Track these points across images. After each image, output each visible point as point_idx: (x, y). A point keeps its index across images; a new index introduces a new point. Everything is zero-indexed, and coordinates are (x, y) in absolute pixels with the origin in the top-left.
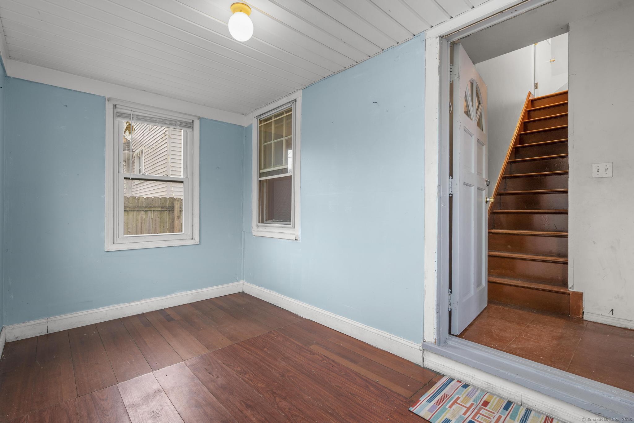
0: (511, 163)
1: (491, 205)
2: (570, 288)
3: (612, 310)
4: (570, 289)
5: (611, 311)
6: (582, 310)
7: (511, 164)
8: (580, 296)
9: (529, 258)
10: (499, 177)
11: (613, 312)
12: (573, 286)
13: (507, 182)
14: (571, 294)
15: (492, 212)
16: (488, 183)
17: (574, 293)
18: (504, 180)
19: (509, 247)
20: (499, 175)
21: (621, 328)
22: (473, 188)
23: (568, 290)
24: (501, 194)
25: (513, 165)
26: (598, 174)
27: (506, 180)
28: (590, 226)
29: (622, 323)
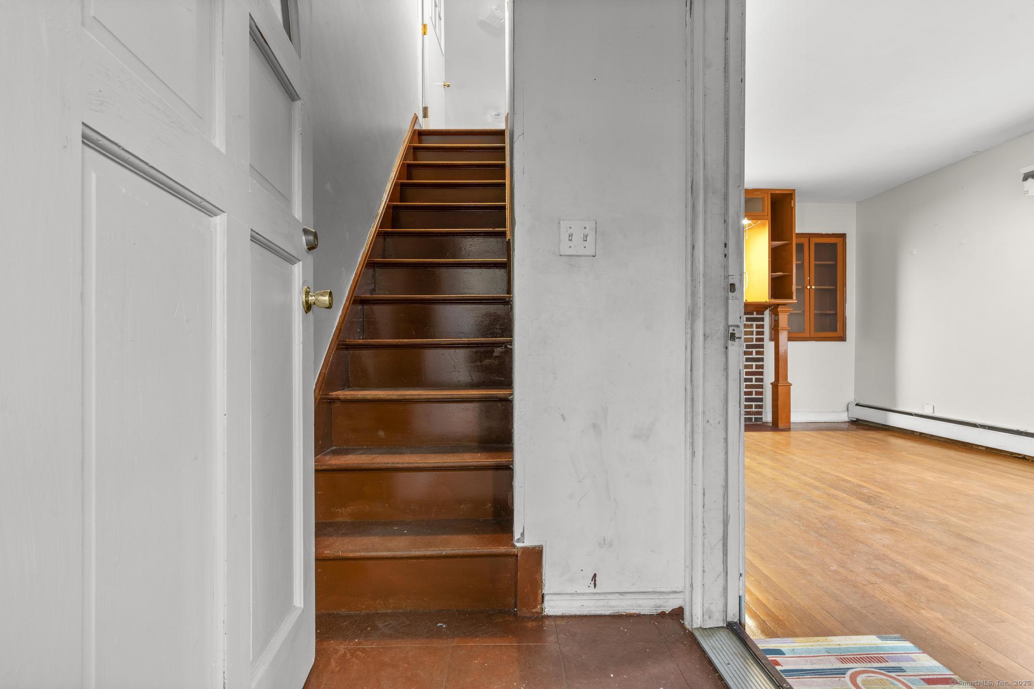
0: (384, 236)
1: (339, 324)
2: (518, 540)
3: (595, 575)
4: (518, 542)
5: (592, 581)
6: (542, 591)
7: (385, 238)
8: (536, 555)
9: (426, 465)
10: (359, 260)
11: (595, 580)
12: (523, 534)
13: (376, 275)
14: (519, 555)
15: (343, 345)
16: (311, 238)
17: (526, 550)
18: (371, 271)
19: (381, 433)
20: (359, 255)
21: (610, 616)
22: (219, 221)
23: (514, 546)
24: (363, 302)
25: (389, 240)
26: (570, 247)
27: (374, 271)
28: (556, 378)
29: (612, 603)
